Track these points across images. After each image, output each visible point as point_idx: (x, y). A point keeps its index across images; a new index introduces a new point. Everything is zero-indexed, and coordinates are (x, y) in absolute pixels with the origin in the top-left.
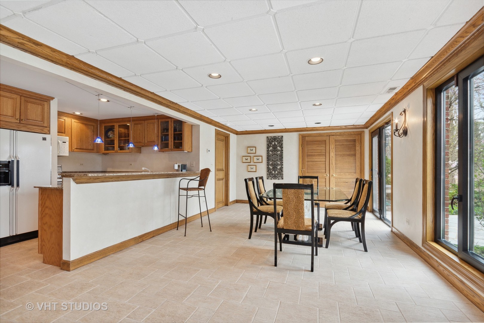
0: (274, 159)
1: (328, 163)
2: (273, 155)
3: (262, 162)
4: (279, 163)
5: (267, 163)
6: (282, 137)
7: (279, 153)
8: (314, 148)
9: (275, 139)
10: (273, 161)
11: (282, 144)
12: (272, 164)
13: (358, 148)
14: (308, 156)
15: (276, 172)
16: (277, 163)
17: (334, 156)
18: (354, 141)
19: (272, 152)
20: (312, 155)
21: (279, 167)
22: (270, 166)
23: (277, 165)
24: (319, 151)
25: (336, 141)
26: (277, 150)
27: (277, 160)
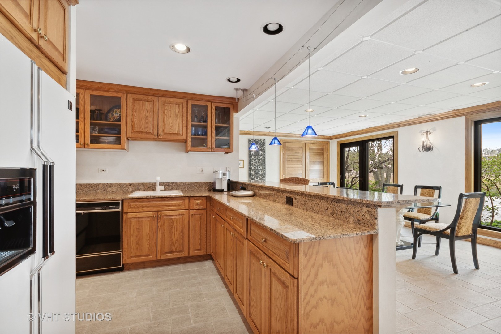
0: (256, 164)
1: (305, 169)
2: (255, 159)
3: (243, 167)
4: (261, 168)
5: (249, 168)
6: (265, 140)
7: (261, 157)
8: (293, 154)
9: (257, 142)
10: (255, 166)
11: (264, 148)
12: (254, 169)
13: (325, 156)
14: (288, 161)
15: (259, 178)
16: (259, 168)
17: (309, 162)
18: (323, 149)
19: (254, 156)
20: (291, 161)
21: (261, 173)
22: (252, 172)
23: (259, 171)
24: (297, 157)
25: (310, 149)
26: (259, 154)
27: (259, 166)
